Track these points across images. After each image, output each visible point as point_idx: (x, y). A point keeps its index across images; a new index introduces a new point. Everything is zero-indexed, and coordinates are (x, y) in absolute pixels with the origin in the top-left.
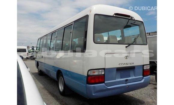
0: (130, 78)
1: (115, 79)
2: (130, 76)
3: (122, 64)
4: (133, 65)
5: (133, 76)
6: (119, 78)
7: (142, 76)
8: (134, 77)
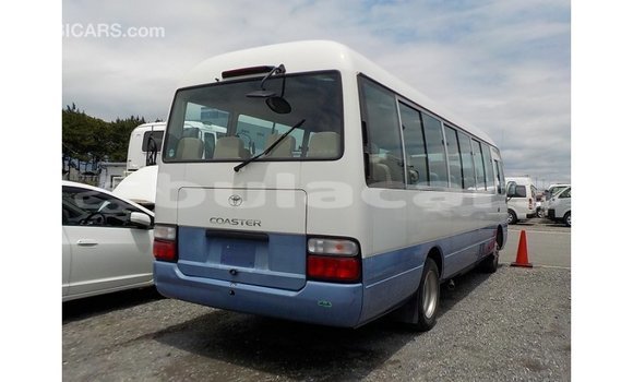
0: (250, 270)
1: (204, 261)
2: (251, 264)
3: (220, 221)
4: (257, 229)
5: (263, 268)
6: (215, 261)
7: (303, 277)
8: (267, 271)
